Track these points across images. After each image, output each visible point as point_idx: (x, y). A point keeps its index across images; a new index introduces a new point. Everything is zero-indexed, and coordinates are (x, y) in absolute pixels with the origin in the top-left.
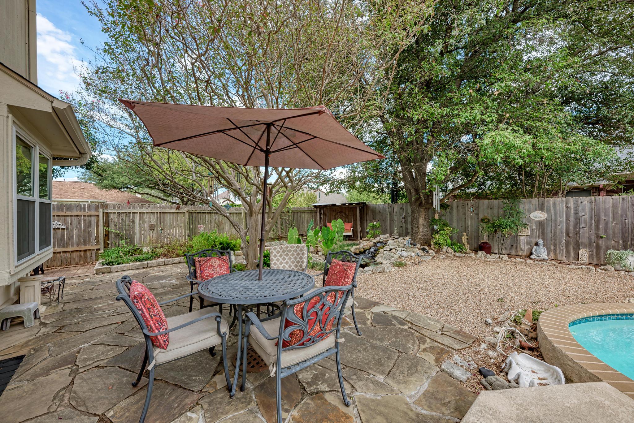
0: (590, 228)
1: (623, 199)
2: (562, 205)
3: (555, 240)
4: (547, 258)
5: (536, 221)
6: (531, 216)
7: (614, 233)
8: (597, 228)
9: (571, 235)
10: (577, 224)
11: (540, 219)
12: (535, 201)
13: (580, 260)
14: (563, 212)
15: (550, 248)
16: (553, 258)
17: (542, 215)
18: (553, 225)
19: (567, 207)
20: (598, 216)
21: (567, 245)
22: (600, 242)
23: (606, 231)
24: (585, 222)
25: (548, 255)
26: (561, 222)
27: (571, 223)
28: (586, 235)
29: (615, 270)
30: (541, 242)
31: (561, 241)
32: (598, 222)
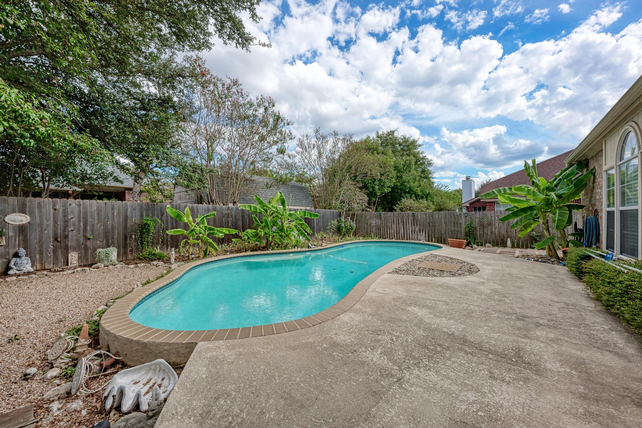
0: (79, 230)
1: (106, 203)
2: (49, 206)
3: (41, 246)
4: (32, 270)
5: (14, 227)
6: (6, 219)
7: (99, 234)
8: (85, 230)
9: (59, 239)
10: (65, 227)
11: (21, 223)
12: (13, 200)
13: (69, 264)
14: (50, 214)
15: (35, 256)
16: (38, 268)
17: (24, 219)
18: (38, 229)
19: (55, 209)
20: (85, 218)
21: (55, 251)
22: (88, 243)
23: (92, 233)
24: (74, 224)
25: (32, 266)
26: (48, 226)
27: (59, 227)
28: (74, 238)
29: (105, 266)
30: (22, 251)
31: (48, 247)
32: (85, 224)
